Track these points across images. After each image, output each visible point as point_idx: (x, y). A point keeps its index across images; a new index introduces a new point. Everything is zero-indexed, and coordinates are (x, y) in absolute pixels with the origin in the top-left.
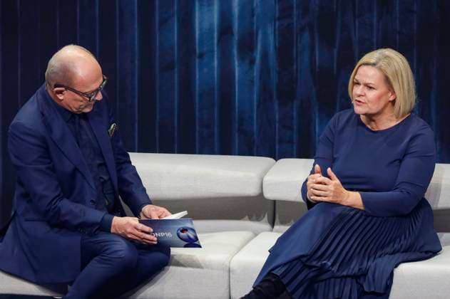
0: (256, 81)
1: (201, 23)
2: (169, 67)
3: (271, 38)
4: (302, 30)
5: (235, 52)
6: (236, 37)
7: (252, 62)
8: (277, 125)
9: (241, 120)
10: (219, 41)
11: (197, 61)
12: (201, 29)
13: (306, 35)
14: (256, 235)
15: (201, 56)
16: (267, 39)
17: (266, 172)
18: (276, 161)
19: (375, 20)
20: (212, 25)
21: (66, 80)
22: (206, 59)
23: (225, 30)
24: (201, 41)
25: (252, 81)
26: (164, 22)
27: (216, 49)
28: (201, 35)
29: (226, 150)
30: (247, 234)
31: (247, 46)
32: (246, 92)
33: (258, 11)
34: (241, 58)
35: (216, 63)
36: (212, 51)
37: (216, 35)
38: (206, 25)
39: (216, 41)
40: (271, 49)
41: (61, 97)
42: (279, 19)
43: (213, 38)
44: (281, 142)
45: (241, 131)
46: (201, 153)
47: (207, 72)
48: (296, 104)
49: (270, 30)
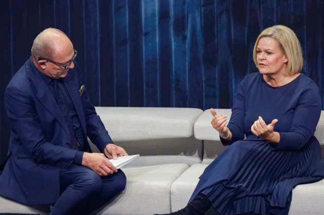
0: (188, 52)
1: (146, 10)
2: (124, 43)
3: (198, 20)
4: (221, 13)
5: (172, 31)
6: (172, 20)
7: (185, 38)
8: (204, 84)
9: (177, 81)
10: (159, 23)
11: (144, 38)
12: (146, 14)
13: (224, 17)
14: (190, 166)
15: (147, 34)
16: (195, 20)
17: (196, 119)
18: (204, 110)
19: (275, 5)
20: (154, 11)
21: (47, 55)
22: (150, 36)
23: (164, 14)
24: (146, 24)
25: (185, 53)
26: (118, 9)
27: (157, 29)
28: (146, 19)
29: (166, 103)
30: (183, 166)
31: (180, 26)
32: (180, 61)
34: (176, 35)
36: (155, 30)
37: (157, 18)
38: (150, 11)
39: (157, 23)
40: (199, 28)
41: (44, 67)
43: (155, 21)
44: (207, 97)
45: (177, 90)
47: (151, 46)
48: (217, 69)
49: (197, 14)
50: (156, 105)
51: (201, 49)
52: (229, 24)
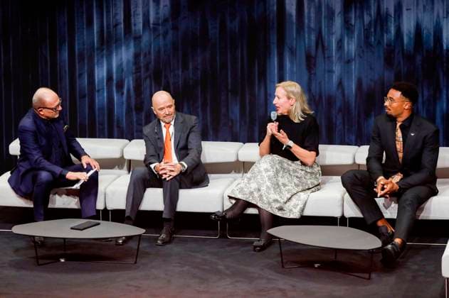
0: (125, 102)
1: (98, 75)
2: (84, 96)
3: (131, 82)
4: (146, 78)
5: (114, 89)
6: (115, 82)
7: (123, 94)
8: (135, 124)
9: (118, 121)
10: (107, 84)
11: (97, 93)
12: (98, 78)
13: (148, 81)
14: (119, 177)
15: (98, 91)
16: (129, 82)
17: (125, 146)
18: (130, 141)
19: (180, 73)
20: (103, 77)
21: (43, 105)
22: (101, 92)
23: (110, 78)
24: (98, 85)
25: (123, 103)
26: (80, 75)
27: (105, 87)
28: (98, 82)
29: (111, 136)
30: (114, 176)
31: (120, 86)
32: (120, 110)
33: (125, 69)
34: (117, 92)
35: (105, 94)
36: (103, 89)
37: (105, 81)
38: (100, 76)
39: (105, 83)
40: (132, 88)
41: (42, 113)
42: (135, 73)
43: (103, 82)
44: (137, 131)
45: (118, 127)
46: (99, 137)
47: (101, 99)
48: (143, 114)
49: (131, 78)
50: (104, 137)
51: (133, 100)
52: (150, 86)
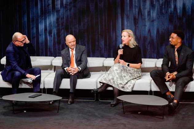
0: (52, 40)
1: (40, 27)
2: (34, 38)
3: (55, 31)
4: (62, 29)
5: (48, 34)
6: (48, 31)
7: (51, 36)
8: (57, 50)
9: (49, 49)
11: (40, 36)
12: (40, 29)
14: (50, 74)
15: (41, 35)
16: (54, 31)
17: (53, 60)
18: (55, 57)
19: (77, 27)
20: (43, 28)
22: (42, 36)
23: (46, 29)
25: (51, 40)
26: (32, 28)
28: (41, 31)
29: (46, 55)
30: (48, 73)
31: (50, 33)
32: (50, 43)
33: (52, 25)
34: (49, 36)
35: (44, 37)
36: (43, 34)
38: (41, 29)
39: (44, 32)
40: (56, 34)
42: (57, 27)
43: (43, 31)
44: (58, 53)
45: (50, 51)
46: (41, 56)
47: (42, 38)
48: (61, 45)
49: (55, 29)
50: (43, 56)
51: (56, 40)
52: (64, 32)
